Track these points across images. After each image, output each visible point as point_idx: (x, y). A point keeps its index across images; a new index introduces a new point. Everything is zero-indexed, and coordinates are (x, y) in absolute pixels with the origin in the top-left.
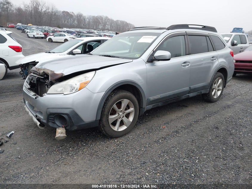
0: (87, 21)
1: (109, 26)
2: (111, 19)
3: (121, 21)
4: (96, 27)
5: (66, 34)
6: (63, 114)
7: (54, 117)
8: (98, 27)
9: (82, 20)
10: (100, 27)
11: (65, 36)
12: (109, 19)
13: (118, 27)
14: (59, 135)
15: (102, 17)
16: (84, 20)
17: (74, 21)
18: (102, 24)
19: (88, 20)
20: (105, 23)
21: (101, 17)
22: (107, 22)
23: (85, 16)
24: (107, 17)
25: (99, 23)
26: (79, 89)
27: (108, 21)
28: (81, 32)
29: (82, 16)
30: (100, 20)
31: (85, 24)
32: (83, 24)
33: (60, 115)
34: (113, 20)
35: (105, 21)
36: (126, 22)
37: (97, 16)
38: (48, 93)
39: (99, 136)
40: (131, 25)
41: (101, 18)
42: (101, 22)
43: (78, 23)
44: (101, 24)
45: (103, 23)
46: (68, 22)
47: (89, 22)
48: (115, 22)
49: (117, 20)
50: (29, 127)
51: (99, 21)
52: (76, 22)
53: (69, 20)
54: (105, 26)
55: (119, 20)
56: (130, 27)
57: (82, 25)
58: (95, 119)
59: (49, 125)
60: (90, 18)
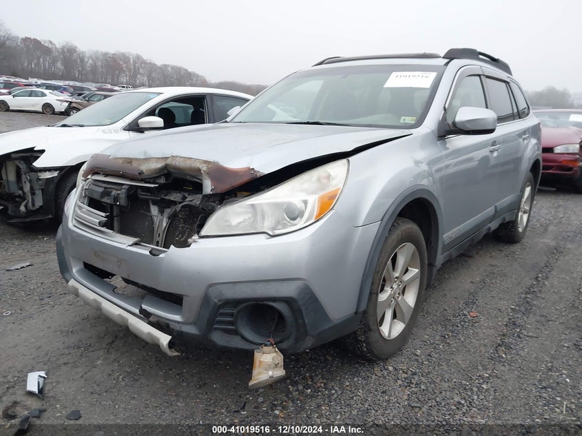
0: (88, 65)
1: (145, 78)
2: (149, 62)
3: (173, 68)
4: (113, 79)
5: (46, 92)
6: (275, 299)
7: (238, 312)
8: (118, 79)
9: (76, 61)
10: (124, 79)
11: (43, 95)
12: (144, 62)
13: (168, 80)
14: (270, 373)
15: (127, 55)
16: (82, 60)
17: (54, 61)
18: (128, 73)
19: (91, 61)
20: (135, 69)
21: (124, 55)
22: (139, 69)
23: (83, 53)
24: (138, 57)
25: (121, 70)
26: (317, 217)
27: (143, 65)
28: (82, 89)
29: (75, 51)
30: (121, 63)
31: (84, 72)
32: (79, 71)
33: (264, 305)
34: (155, 65)
35: (134, 66)
36: (187, 70)
37: (113, 54)
38: (203, 233)
39: (330, 359)
40: (198, 76)
41: (125, 58)
42: (126, 67)
43: (66, 68)
44: (124, 71)
45: (130, 71)
46: (38, 64)
47: (94, 67)
48: (159, 67)
49: (165, 65)
50: (86, 349)
51: (119, 63)
52: (59, 65)
53: (41, 60)
54: (136, 76)
55: (168, 65)
56: (196, 80)
57: (75, 73)
58: (355, 311)
59: (211, 341)
60: (97, 59)
